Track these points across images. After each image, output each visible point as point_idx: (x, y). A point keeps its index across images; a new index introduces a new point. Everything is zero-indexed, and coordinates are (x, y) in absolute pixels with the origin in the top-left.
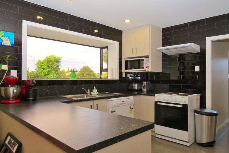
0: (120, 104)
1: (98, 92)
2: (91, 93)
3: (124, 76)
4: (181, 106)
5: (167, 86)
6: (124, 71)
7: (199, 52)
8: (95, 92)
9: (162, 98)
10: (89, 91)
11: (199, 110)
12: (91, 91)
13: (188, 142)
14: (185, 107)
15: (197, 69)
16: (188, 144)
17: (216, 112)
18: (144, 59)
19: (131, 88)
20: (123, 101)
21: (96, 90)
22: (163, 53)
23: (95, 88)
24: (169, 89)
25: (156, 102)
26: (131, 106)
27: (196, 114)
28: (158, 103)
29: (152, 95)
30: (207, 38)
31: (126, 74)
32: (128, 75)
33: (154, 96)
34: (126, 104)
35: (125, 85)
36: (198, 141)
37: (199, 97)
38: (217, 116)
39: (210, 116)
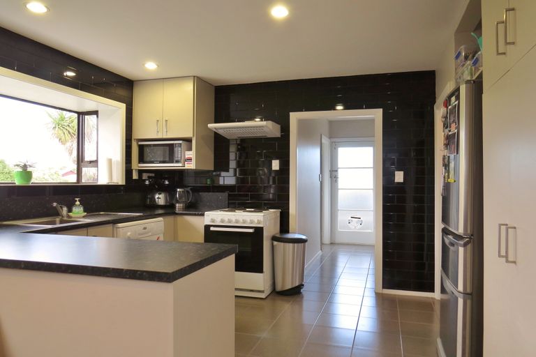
0: (139, 234)
1: (85, 211)
2: (71, 214)
3: (135, 176)
4: (251, 231)
5: (223, 196)
6: (136, 165)
7: (280, 136)
8: (78, 212)
9: (219, 218)
10: (65, 209)
11: (278, 236)
12: (70, 211)
13: (262, 292)
14: (259, 231)
15: (276, 165)
16: (263, 296)
17: (304, 237)
18: (181, 144)
19: (151, 201)
20: (145, 228)
21: (82, 209)
22: (215, 133)
23: (78, 203)
24: (227, 202)
25: (207, 227)
26: (159, 238)
27: (275, 243)
28: (212, 229)
29: (198, 215)
30: (291, 114)
31: (141, 172)
32: (145, 176)
33: (203, 215)
34: (150, 234)
35: (137, 197)
36: (279, 288)
37: (279, 214)
38: (306, 243)
39: (296, 244)
